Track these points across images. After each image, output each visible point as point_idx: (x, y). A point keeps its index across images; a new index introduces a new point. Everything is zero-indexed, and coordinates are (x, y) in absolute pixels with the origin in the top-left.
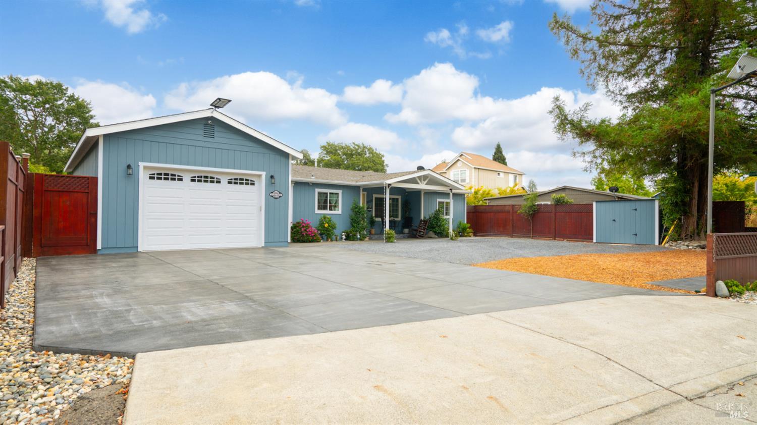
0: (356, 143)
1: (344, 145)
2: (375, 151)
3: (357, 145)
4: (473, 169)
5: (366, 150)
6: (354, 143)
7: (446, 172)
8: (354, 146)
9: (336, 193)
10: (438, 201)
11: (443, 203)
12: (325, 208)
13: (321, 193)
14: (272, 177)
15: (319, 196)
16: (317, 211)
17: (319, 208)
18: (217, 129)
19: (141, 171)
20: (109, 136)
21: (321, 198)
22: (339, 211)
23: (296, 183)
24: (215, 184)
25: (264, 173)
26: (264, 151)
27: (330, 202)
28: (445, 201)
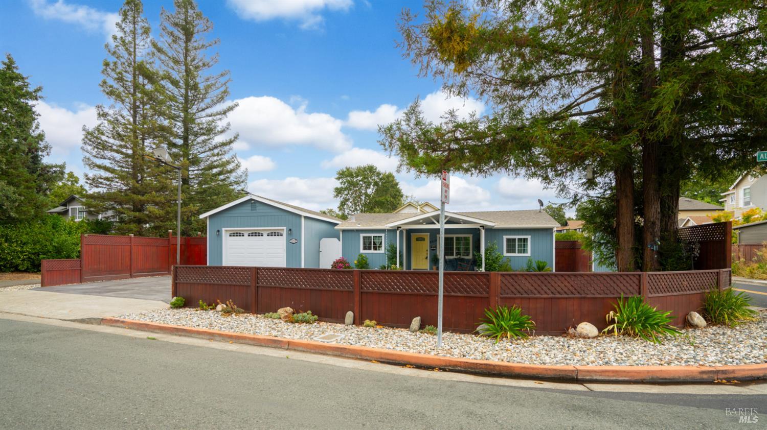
9: (379, 237)
10: (505, 237)
11: (514, 240)
12: (370, 249)
13: (366, 237)
14: (290, 230)
15: (364, 240)
16: (362, 251)
17: (365, 248)
18: (257, 205)
19: (224, 233)
20: (210, 216)
21: (367, 241)
22: (382, 251)
23: (344, 231)
24: (260, 237)
25: (285, 228)
26: (285, 214)
27: (374, 243)
28: (517, 237)
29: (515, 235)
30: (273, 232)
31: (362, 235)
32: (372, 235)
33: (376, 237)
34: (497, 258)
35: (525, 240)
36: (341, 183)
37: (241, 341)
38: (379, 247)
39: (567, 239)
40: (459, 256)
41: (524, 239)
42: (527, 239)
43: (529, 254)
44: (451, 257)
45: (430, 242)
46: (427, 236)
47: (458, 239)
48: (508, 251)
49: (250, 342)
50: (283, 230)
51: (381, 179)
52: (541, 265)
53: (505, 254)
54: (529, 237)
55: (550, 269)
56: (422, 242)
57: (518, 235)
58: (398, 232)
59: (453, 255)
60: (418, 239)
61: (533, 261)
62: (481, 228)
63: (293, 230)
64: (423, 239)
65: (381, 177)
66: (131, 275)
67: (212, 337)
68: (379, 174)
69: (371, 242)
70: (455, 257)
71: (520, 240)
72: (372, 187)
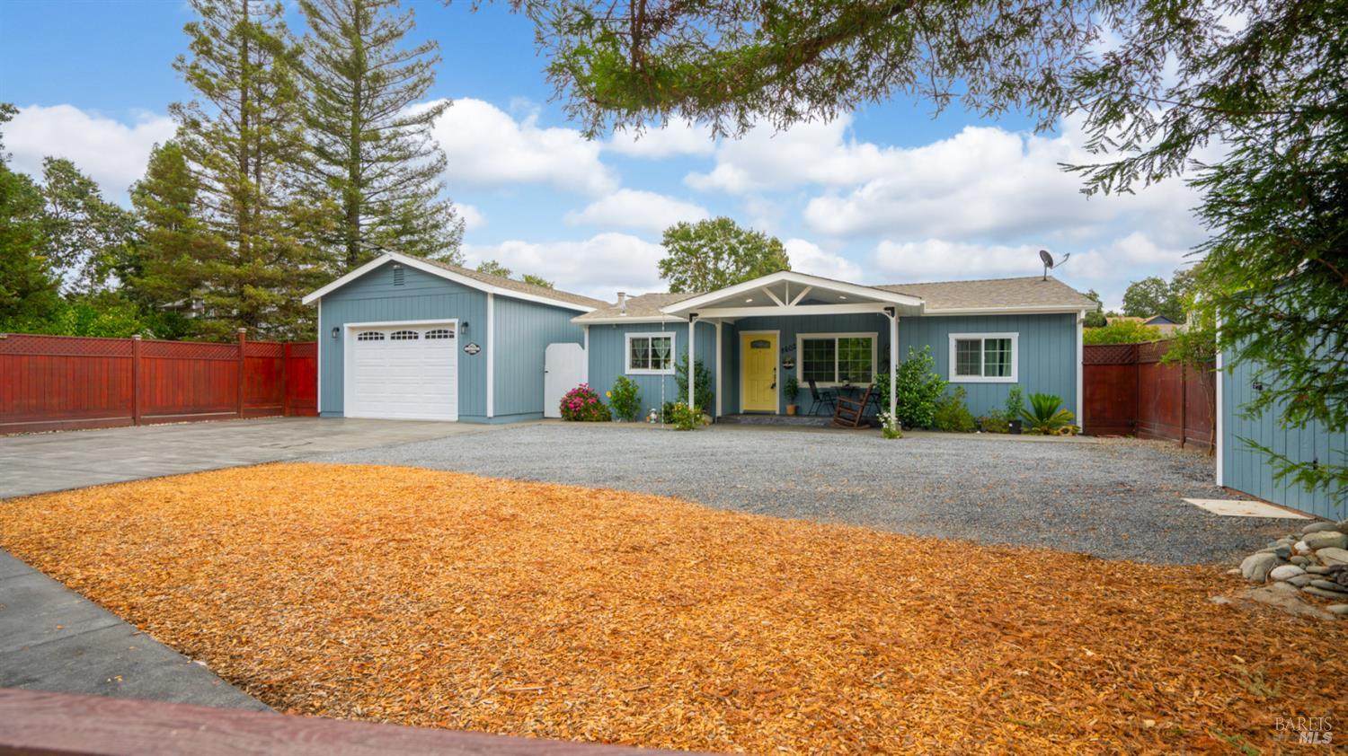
9: (666, 339)
10: (953, 338)
11: (976, 343)
12: (645, 366)
13: (638, 340)
14: (466, 325)
15: (633, 346)
16: (629, 371)
17: (635, 365)
18: (406, 273)
19: (346, 332)
20: (325, 299)
21: (639, 348)
22: (671, 370)
23: (592, 327)
24: (413, 340)
25: (456, 321)
26: (456, 290)
27: (655, 354)
28: (983, 336)
29: (977, 331)
30: (437, 329)
31: (629, 336)
32: (650, 335)
33: (658, 339)
34: (930, 388)
35: (1004, 344)
36: (670, 252)
38: (666, 362)
39: (1115, 340)
40: (846, 382)
41: (1002, 341)
43: (1013, 377)
44: (828, 385)
45: (782, 351)
46: (774, 337)
47: (844, 342)
48: (961, 371)
50: (453, 324)
51: (741, 243)
52: (1045, 405)
53: (954, 377)
54: (1014, 337)
55: (1070, 415)
56: (763, 350)
57: (987, 331)
58: (691, 326)
59: (832, 379)
60: (755, 345)
61: (1024, 396)
62: (888, 314)
63: (472, 325)
64: (764, 344)
65: (742, 238)
66: (134, 418)
68: (738, 234)
69: (647, 351)
70: (837, 384)
71: (990, 343)
72: (725, 256)
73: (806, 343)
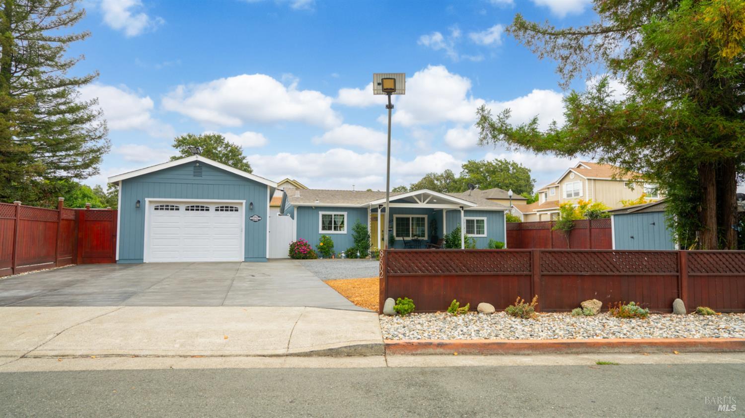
0: (499, 159)
1: (486, 162)
2: (519, 166)
3: (499, 161)
4: (587, 181)
5: (509, 166)
6: (497, 160)
7: (558, 186)
8: (497, 162)
9: (341, 215)
10: (465, 218)
11: (473, 221)
12: (330, 229)
13: (326, 215)
14: (251, 204)
15: (323, 218)
16: (322, 231)
17: (324, 228)
18: (204, 169)
19: (147, 204)
20: (124, 181)
21: (328, 220)
22: (344, 231)
23: (300, 208)
25: (244, 202)
26: (244, 183)
27: (336, 223)
28: (475, 218)
29: (473, 216)
30: (224, 205)
31: (321, 213)
32: (333, 213)
33: (337, 215)
35: (482, 222)
37: (691, 349)
38: (340, 227)
41: (481, 220)
42: (484, 220)
43: (485, 235)
47: (413, 218)
48: (467, 232)
49: (705, 349)
52: (500, 245)
53: (466, 235)
57: (476, 216)
58: (379, 210)
59: (409, 236)
61: (493, 242)
62: (461, 209)
63: (255, 204)
67: (636, 350)
69: (331, 221)
70: (411, 238)
71: (478, 221)
73: (397, 219)
